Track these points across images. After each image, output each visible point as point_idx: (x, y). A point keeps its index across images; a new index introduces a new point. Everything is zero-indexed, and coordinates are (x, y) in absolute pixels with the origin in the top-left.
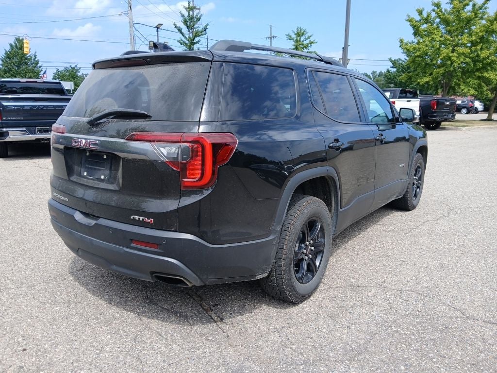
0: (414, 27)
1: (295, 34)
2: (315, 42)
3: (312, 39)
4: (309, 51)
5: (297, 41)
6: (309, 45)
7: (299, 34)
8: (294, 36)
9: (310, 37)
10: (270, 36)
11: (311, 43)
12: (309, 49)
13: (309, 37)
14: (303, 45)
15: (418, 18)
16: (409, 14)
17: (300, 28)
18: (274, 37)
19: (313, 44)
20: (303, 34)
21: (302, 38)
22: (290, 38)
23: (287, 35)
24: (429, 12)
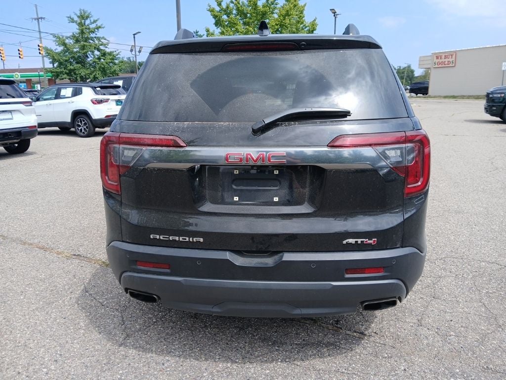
0: (215, 17)
1: (78, 17)
2: (103, 26)
3: (99, 23)
4: (97, 36)
5: (80, 24)
6: (96, 30)
7: (83, 17)
8: (76, 19)
9: (97, 21)
10: (36, 17)
11: (98, 28)
12: (96, 34)
13: (95, 21)
14: (89, 29)
15: (218, 9)
16: (210, 4)
17: (84, 11)
18: (41, 18)
19: (100, 29)
20: (87, 17)
21: (87, 22)
22: (72, 21)
23: (68, 17)
24: (228, 3)
